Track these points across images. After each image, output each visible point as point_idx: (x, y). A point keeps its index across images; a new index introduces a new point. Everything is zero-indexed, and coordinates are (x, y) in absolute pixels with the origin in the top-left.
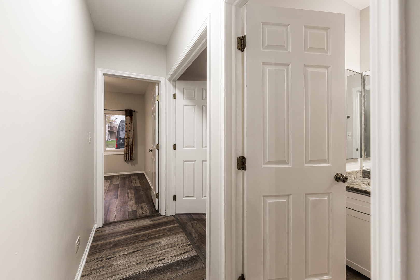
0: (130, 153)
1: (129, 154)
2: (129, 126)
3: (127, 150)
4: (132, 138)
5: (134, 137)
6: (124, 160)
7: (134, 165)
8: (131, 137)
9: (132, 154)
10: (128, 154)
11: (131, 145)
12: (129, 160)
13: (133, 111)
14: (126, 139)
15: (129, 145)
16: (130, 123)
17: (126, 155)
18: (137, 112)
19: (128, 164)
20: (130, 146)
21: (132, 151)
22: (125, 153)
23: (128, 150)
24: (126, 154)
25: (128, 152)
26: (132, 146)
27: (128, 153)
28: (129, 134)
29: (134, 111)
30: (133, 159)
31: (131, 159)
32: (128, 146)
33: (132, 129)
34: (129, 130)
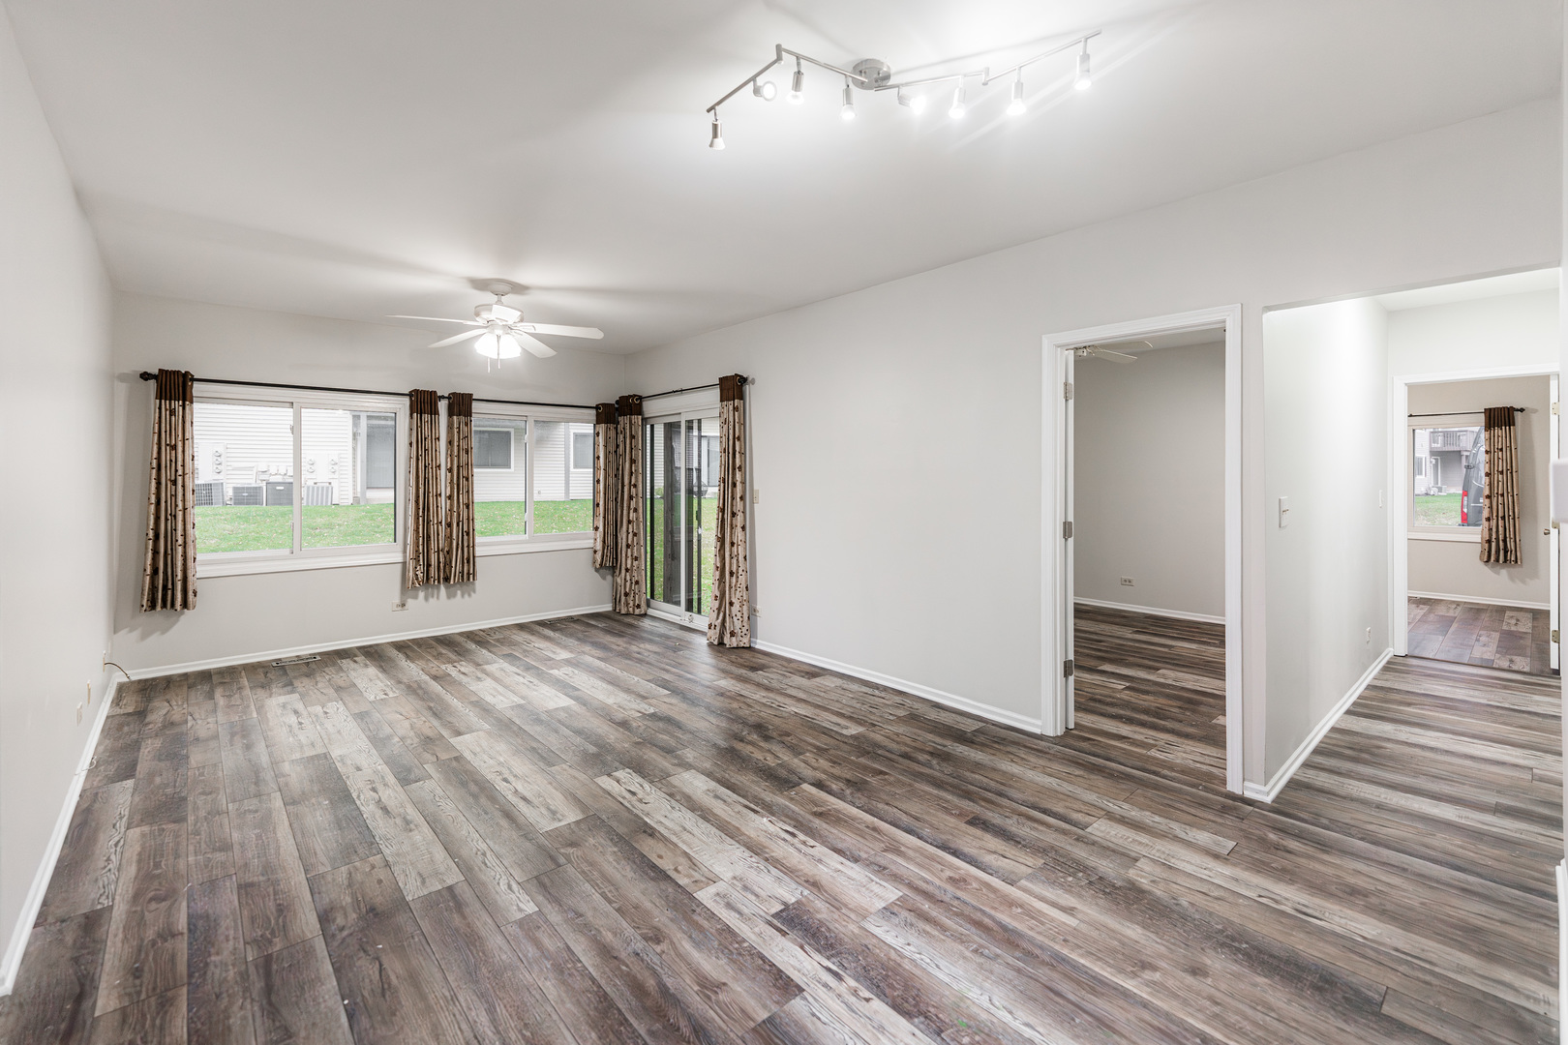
0: (1505, 541)
1: (1501, 543)
2: (1499, 458)
3: (1490, 530)
4: (1513, 496)
5: (1518, 490)
6: (1481, 559)
7: (1524, 582)
8: (1508, 493)
9: (1511, 545)
10: (1494, 545)
11: (1509, 516)
12: (1497, 560)
13: (1518, 410)
14: (1489, 497)
15: (1497, 516)
16: (1501, 450)
17: (1487, 545)
18: (1535, 411)
19: (1498, 574)
20: (1503, 518)
21: (1512, 536)
22: (1482, 538)
23: (1494, 530)
24: (1489, 542)
25: (1494, 536)
26: (1514, 519)
27: (1493, 540)
28: (1500, 483)
29: (1522, 410)
30: (1516, 562)
31: (1505, 561)
32: (1494, 517)
33: (1512, 467)
34: (1500, 469)
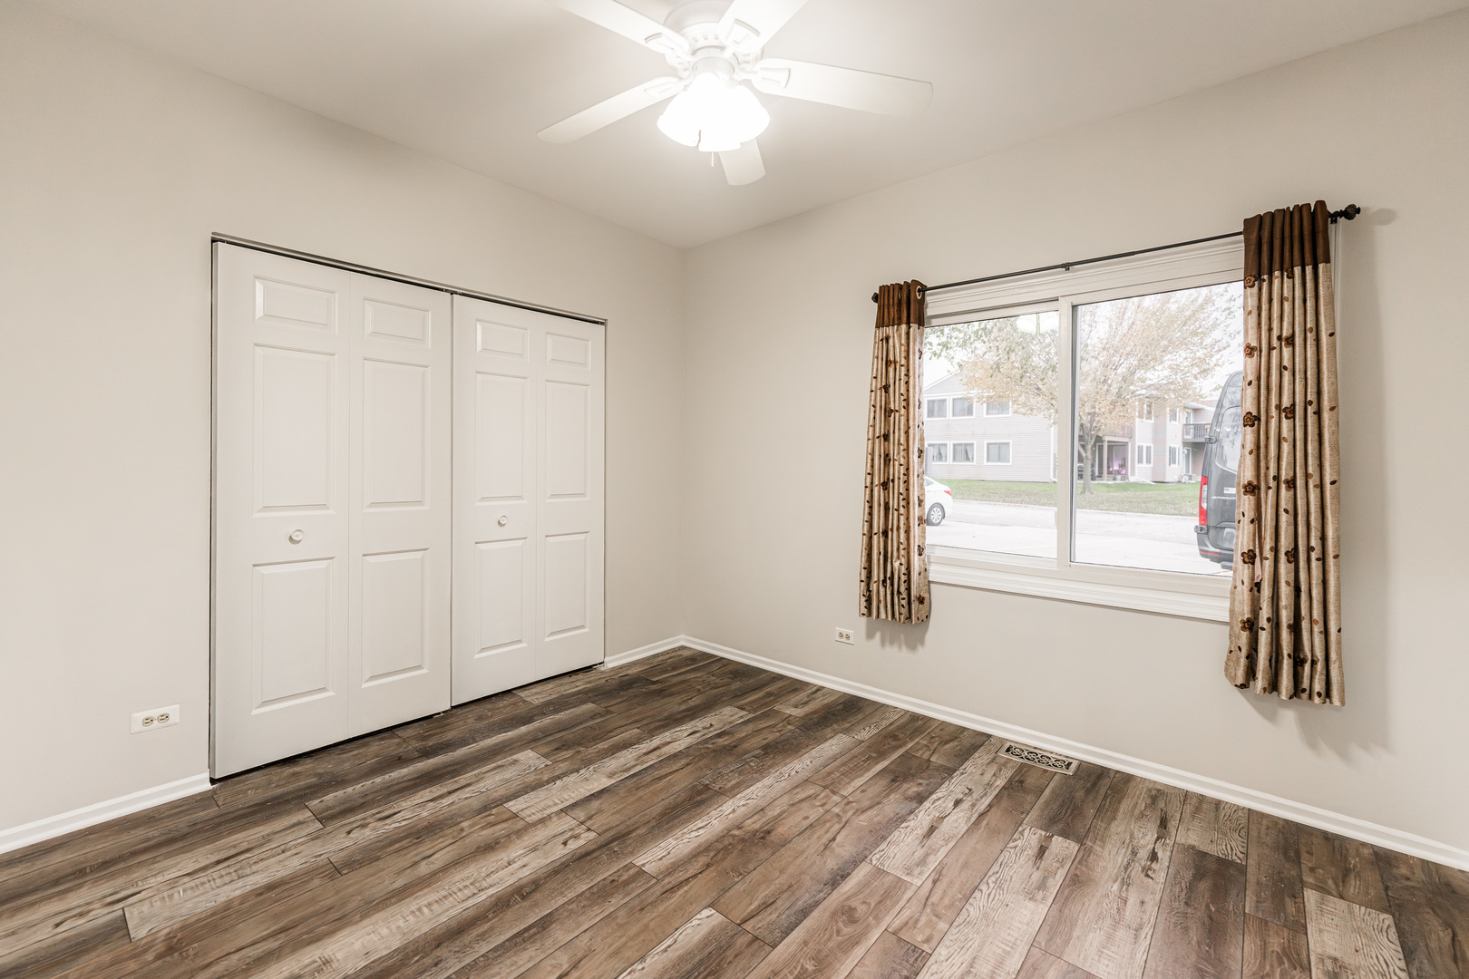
0: (1295, 628)
1: (1286, 637)
2: (1282, 368)
3: (1257, 586)
4: (1321, 486)
5: (1338, 469)
6: (1232, 678)
7: (1343, 754)
8: (1307, 476)
9: (1312, 643)
10: (1264, 638)
11: (1310, 549)
12: (1274, 686)
13: (1335, 217)
14: (1252, 489)
15: (1276, 550)
16: (1290, 341)
17: (1245, 635)
18: (1387, 217)
19: (1271, 717)
20: (1293, 556)
21: (1317, 614)
22: (1232, 612)
23: (1266, 591)
24: (1251, 625)
25: (1265, 612)
26: (1323, 559)
27: (1263, 622)
28: (1286, 447)
29: (1351, 212)
30: (1328, 694)
31: (1297, 691)
32: (1268, 553)
33: (1319, 393)
34: (1286, 402)
